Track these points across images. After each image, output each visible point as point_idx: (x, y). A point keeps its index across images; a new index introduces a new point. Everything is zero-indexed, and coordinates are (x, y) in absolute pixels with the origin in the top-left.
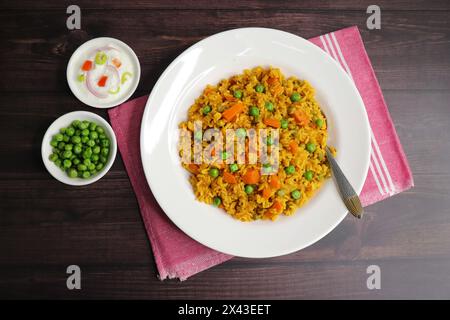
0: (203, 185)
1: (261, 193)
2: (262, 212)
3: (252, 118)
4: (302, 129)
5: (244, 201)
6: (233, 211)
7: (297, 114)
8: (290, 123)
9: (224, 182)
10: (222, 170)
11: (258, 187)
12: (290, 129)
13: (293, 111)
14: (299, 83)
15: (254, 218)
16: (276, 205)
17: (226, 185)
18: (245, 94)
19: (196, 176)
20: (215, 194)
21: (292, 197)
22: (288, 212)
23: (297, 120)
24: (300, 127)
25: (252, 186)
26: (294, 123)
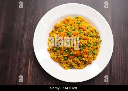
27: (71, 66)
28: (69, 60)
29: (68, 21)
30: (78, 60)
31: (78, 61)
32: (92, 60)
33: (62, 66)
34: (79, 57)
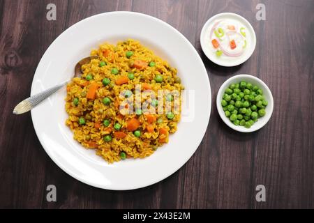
0: (106, 151)
1: (146, 130)
2: (157, 142)
3: (107, 87)
4: (145, 71)
5: (139, 143)
6: (137, 154)
7: (137, 64)
8: (135, 72)
9: (118, 140)
10: (111, 133)
11: (142, 128)
12: (137, 77)
13: (133, 63)
14: (125, 43)
15: (154, 150)
16: (162, 132)
17: (120, 141)
18: (94, 74)
19: (97, 148)
20: (118, 152)
21: (169, 119)
22: (173, 130)
23: (138, 68)
24: (143, 71)
25: (138, 130)
26: (138, 71)
27: (122, 154)
28: (115, 141)
29: (104, 53)
30: (135, 139)
31: (136, 142)
32: (165, 134)
33: (102, 156)
34: (138, 133)
